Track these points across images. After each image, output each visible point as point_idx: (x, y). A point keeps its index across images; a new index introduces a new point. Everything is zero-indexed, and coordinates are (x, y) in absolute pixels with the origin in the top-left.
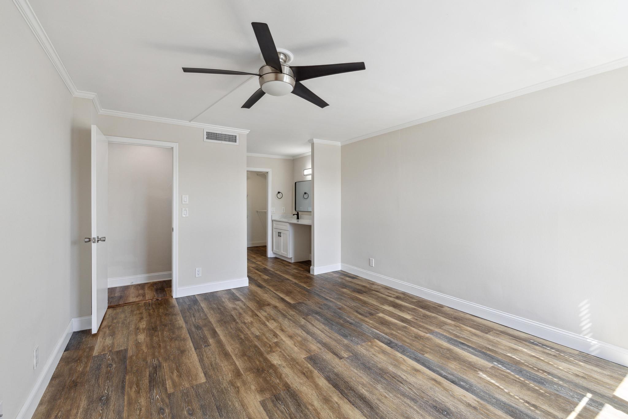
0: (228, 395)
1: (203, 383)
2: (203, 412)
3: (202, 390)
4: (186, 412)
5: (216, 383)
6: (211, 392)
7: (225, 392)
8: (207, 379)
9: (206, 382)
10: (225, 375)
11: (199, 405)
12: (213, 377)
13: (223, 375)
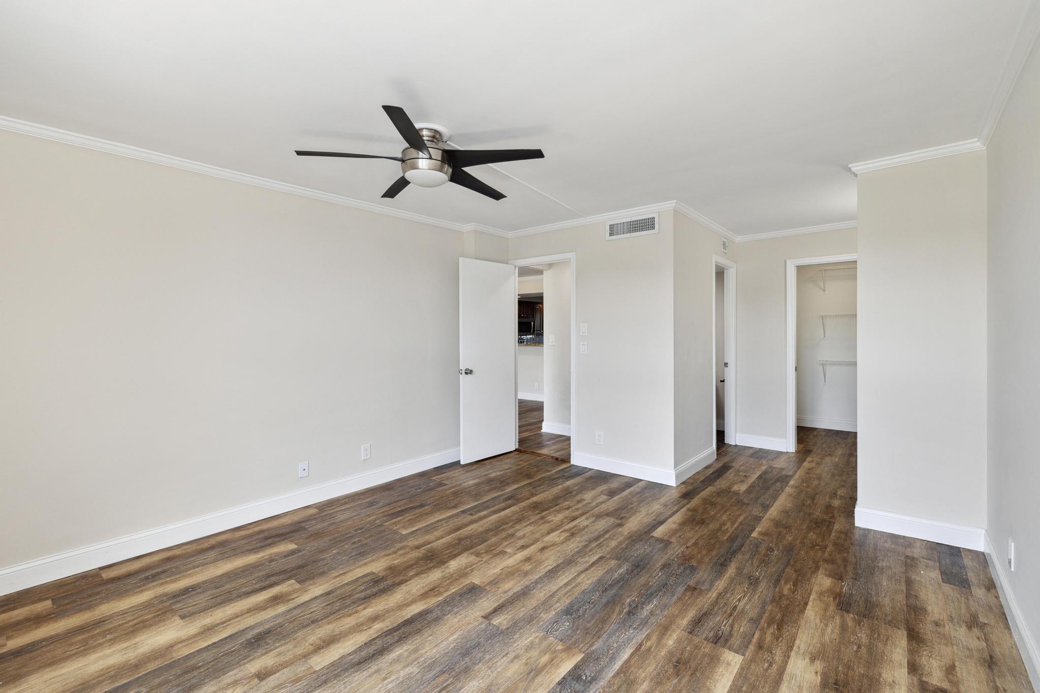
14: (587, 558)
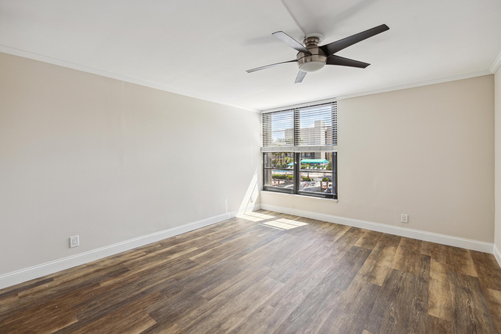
0: (358, 307)
1: (367, 330)
2: (383, 313)
3: (373, 326)
4: (395, 322)
5: (358, 321)
6: (368, 319)
7: (358, 311)
8: (362, 331)
9: (365, 329)
10: (346, 320)
11: (382, 318)
12: (356, 327)
13: (346, 321)
14: (219, 299)
